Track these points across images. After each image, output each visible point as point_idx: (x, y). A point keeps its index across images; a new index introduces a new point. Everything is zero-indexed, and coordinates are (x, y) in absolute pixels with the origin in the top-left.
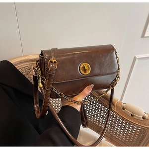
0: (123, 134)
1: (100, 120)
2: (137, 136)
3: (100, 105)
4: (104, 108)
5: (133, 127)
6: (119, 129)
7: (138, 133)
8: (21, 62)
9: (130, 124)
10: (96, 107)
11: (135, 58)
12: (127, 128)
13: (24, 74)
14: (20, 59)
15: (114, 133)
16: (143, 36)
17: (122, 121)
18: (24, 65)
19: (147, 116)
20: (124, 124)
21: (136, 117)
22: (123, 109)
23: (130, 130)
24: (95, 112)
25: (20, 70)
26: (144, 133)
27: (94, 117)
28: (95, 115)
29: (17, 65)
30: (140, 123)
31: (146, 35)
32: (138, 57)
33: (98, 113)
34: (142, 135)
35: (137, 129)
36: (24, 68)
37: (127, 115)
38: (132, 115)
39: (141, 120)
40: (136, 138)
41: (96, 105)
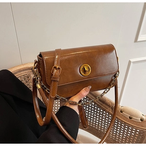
0: (123, 137)
1: (99, 124)
2: (136, 138)
3: (99, 109)
4: (103, 111)
5: (132, 130)
6: (118, 132)
7: (137, 135)
8: (20, 71)
9: (128, 127)
10: (94, 111)
11: (130, 62)
12: (126, 131)
13: (24, 82)
14: (19, 68)
15: (114, 137)
16: (136, 41)
17: (121, 124)
18: (23, 73)
20: (123, 127)
21: (134, 119)
22: (121, 112)
23: (129, 133)
24: (94, 116)
26: (143, 135)
27: (93, 121)
28: (94, 119)
29: (16, 73)
30: (138, 125)
31: (139, 40)
32: (132, 60)
33: (97, 118)
34: (141, 137)
35: (136, 131)
36: (23, 77)
37: (125, 117)
38: (130, 118)
39: (140, 123)
40: (135, 140)
41: (95, 109)
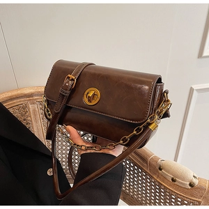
4: (134, 166)
5: (176, 200)
8: (11, 99)
9: (171, 195)
11: (192, 90)
13: (17, 114)
14: (10, 94)
16: (200, 55)
17: (160, 189)
18: (16, 102)
19: (196, 182)
20: (163, 194)
21: (179, 182)
22: (160, 169)
25: (11, 110)
30: (186, 193)
31: (205, 54)
35: (182, 202)
36: (16, 108)
38: (173, 180)
39: (188, 189)
